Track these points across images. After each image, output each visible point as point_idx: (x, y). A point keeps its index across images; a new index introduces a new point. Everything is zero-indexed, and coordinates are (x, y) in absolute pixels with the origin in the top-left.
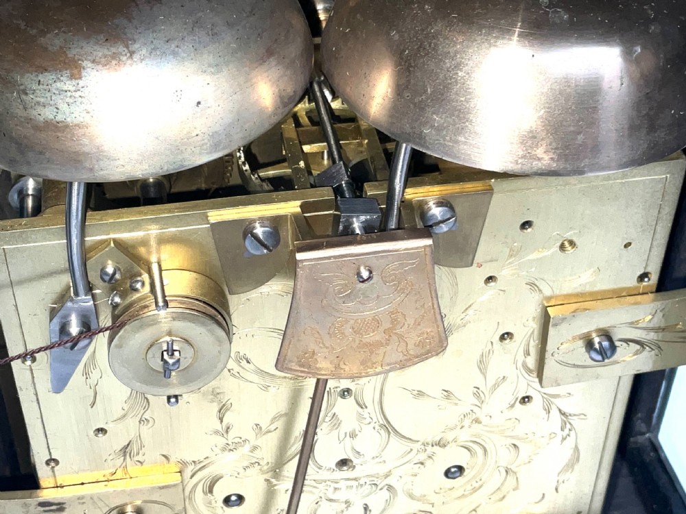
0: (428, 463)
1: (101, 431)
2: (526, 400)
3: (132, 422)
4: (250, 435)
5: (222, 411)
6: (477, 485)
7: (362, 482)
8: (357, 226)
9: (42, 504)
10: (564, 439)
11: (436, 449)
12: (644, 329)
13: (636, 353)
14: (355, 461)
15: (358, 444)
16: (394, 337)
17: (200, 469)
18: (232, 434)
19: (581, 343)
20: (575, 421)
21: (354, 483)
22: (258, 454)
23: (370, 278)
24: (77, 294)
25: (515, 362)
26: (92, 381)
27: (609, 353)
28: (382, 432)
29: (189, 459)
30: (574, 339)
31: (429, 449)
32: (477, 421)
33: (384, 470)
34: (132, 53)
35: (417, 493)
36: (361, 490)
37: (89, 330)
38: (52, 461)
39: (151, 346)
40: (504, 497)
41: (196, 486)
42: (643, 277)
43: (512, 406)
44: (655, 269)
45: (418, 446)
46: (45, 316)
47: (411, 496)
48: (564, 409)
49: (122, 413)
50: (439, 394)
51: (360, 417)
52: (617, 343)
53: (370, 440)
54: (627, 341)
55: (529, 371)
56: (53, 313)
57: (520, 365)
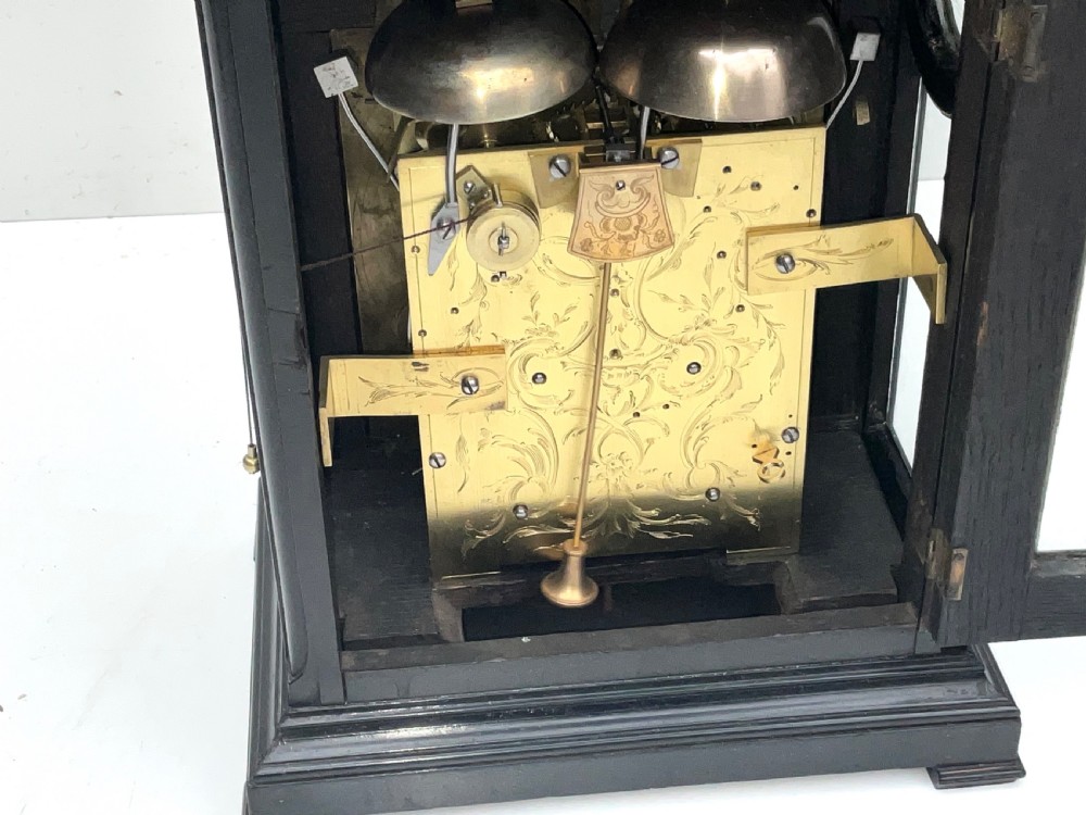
0: (674, 357)
1: (455, 310)
2: (740, 308)
3: (475, 304)
4: (550, 323)
5: (534, 300)
6: (711, 381)
7: (628, 371)
8: (617, 158)
9: (414, 364)
10: (771, 345)
11: (680, 346)
12: (814, 251)
13: (812, 272)
14: (623, 352)
15: (625, 336)
16: (641, 233)
17: (518, 349)
18: (539, 321)
19: (773, 260)
20: (777, 329)
21: (623, 371)
22: (556, 339)
23: (624, 186)
24: (449, 201)
25: (729, 276)
26: (452, 270)
27: (790, 267)
28: (641, 327)
29: (511, 338)
30: (767, 256)
31: (675, 346)
32: (707, 323)
33: (643, 361)
34: (489, 51)
35: (668, 385)
36: (627, 379)
37: (452, 225)
38: (423, 333)
39: (493, 232)
40: (732, 395)
41: (515, 361)
42: (811, 212)
43: (731, 312)
44: (817, 206)
45: (666, 342)
46: (429, 217)
47: (664, 388)
48: (768, 319)
49: (468, 296)
50: (680, 299)
51: (625, 313)
52: (796, 262)
53: (632, 335)
54: (803, 260)
55: (740, 283)
56: (433, 216)
57: (733, 277)
